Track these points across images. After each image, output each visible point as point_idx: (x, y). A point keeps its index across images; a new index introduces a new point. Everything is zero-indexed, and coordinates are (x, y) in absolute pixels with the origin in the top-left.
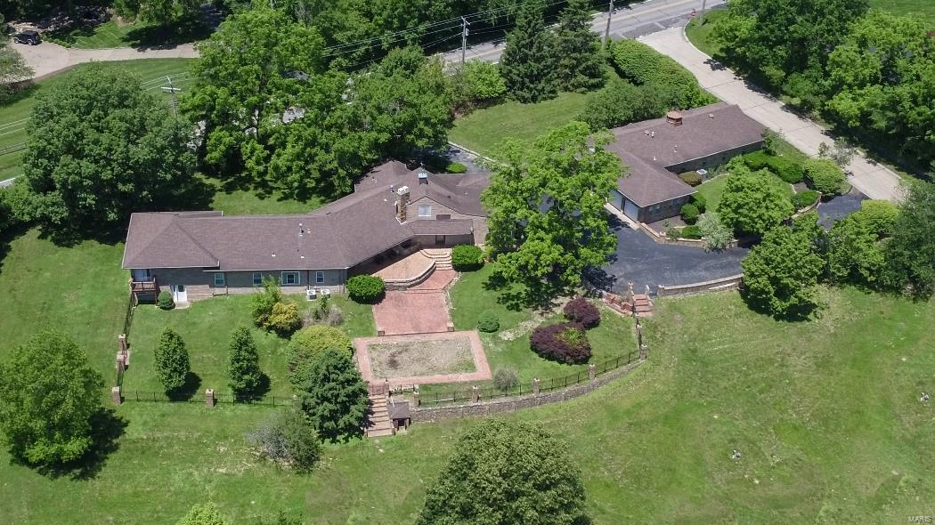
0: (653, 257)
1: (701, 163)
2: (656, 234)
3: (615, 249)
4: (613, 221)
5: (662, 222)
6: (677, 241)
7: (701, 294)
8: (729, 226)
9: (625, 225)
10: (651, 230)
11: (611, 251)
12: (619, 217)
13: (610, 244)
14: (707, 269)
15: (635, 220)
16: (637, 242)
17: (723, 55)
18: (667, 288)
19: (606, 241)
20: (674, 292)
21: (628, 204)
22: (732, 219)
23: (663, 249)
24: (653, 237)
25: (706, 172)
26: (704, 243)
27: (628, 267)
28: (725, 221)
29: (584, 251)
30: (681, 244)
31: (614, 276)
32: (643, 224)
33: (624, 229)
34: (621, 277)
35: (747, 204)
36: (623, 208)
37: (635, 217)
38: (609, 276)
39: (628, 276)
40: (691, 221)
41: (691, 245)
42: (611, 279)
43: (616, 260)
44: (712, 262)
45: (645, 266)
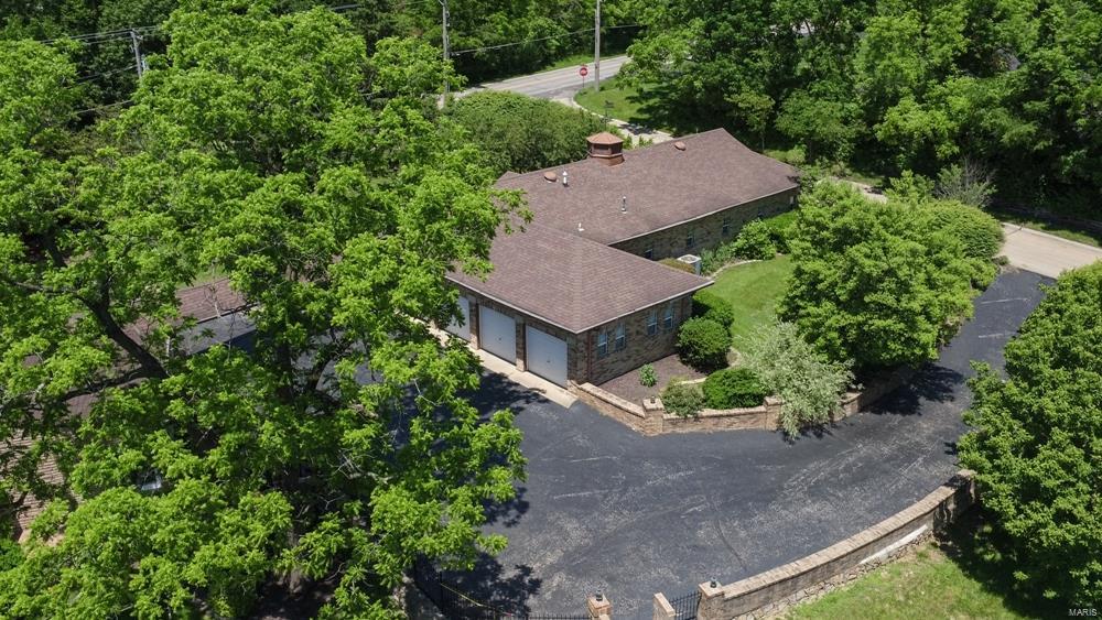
0: (641, 481)
1: (682, 240)
2: (632, 407)
3: (519, 472)
4: (495, 393)
5: (640, 373)
6: (697, 418)
7: (841, 584)
8: (834, 355)
9: (533, 396)
10: (614, 399)
11: (502, 482)
12: (512, 378)
13: (495, 457)
14: (816, 492)
15: (563, 379)
16: (581, 440)
17: (646, 116)
18: (733, 590)
19: (477, 444)
20: (757, 600)
21: (534, 335)
22: (842, 331)
23: (665, 451)
24: (622, 418)
25: (698, 259)
26: (780, 411)
27: (571, 526)
28: (821, 341)
29: (391, 502)
30: (709, 426)
31: (527, 571)
32: (588, 386)
33: (534, 408)
34: (554, 569)
35: (890, 272)
36: (522, 352)
37: (560, 369)
38: (509, 574)
39: (579, 565)
40: (712, 363)
41: (738, 426)
42: (517, 582)
43: (523, 507)
44: (819, 469)
45: (627, 518)
